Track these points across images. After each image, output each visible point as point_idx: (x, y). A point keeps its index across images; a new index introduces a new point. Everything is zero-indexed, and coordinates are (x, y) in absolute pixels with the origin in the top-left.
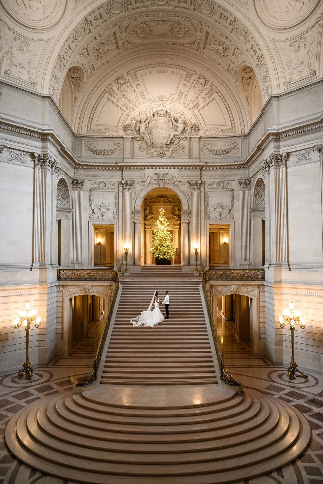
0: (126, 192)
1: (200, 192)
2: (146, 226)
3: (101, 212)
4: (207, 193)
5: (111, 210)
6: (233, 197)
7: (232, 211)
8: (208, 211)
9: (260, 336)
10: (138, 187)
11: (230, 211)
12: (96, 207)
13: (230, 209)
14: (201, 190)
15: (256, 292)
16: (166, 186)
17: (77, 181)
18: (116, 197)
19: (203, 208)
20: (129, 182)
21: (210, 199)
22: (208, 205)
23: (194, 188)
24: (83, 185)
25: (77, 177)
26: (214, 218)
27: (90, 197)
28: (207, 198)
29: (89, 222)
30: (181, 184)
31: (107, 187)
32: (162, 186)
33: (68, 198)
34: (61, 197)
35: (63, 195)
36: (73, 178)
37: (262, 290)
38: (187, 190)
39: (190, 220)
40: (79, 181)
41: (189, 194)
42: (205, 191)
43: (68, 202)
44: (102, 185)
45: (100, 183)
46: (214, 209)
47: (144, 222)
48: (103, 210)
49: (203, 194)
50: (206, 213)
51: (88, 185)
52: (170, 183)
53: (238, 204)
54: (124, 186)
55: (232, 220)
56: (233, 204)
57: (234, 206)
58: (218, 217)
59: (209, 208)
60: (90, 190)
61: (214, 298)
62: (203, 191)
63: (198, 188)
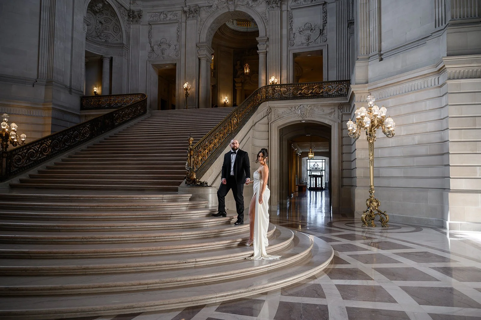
0: (189, 22)
1: (281, 11)
2: (236, 84)
3: (161, 49)
4: (291, 12)
5: (173, 46)
6: (325, 12)
7: (325, 31)
8: (292, 36)
9: (342, 182)
10: (203, 14)
11: (321, 32)
12: (156, 43)
13: (322, 28)
14: (283, 9)
15: (336, 115)
16: (237, 9)
17: (133, 13)
18: (178, 30)
19: (285, 32)
20: (192, 9)
21: (295, 20)
22: (292, 28)
23: (273, 7)
24: (140, 18)
25: (133, 8)
26: (300, 43)
27: (149, 32)
28: (290, 19)
29: (148, 62)
30: (256, 4)
31: (168, 19)
32: (232, 9)
33: (121, 32)
34: (112, 31)
35: (114, 28)
36: (128, 9)
37: (347, 111)
38: (264, 12)
39: (267, 50)
40: (136, 13)
41: (267, 15)
42: (288, 10)
43: (121, 37)
44: (162, 16)
45: (160, 14)
46: (300, 32)
47: (233, 79)
48: (164, 46)
49: (285, 14)
50: (289, 39)
51: (146, 18)
52: (242, 4)
53: (332, 20)
54: (187, 15)
55: (324, 43)
56: (325, 23)
57: (328, 24)
58: (304, 41)
59: (294, 32)
60: (149, 23)
61: (273, 125)
62: (285, 10)
63: (278, 6)
